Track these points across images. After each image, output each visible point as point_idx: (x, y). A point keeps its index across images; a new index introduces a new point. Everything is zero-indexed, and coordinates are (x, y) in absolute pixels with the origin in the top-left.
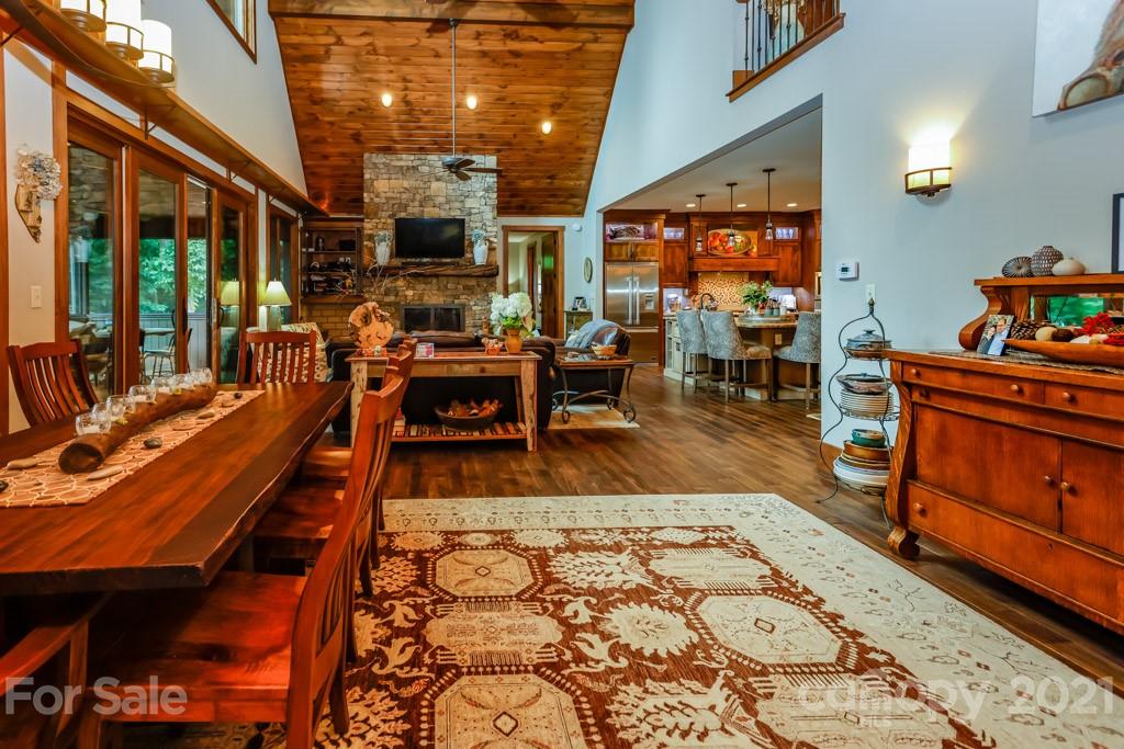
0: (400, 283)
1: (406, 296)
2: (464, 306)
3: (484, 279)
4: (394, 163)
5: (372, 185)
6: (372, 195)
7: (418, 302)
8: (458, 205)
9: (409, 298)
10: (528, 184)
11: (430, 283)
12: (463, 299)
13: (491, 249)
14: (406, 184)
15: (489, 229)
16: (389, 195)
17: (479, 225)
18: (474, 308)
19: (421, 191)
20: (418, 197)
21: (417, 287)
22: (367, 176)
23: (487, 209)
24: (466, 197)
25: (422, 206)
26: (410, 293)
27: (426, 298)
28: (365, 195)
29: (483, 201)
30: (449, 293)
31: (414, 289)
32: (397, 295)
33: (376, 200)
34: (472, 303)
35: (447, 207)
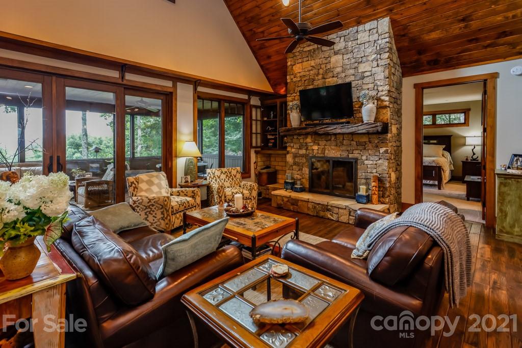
0: (309, 140)
1: (313, 150)
2: (356, 160)
3: (375, 136)
4: (305, 50)
5: (292, 69)
6: (292, 77)
7: (322, 155)
8: (352, 71)
9: (315, 152)
10: (434, 35)
11: (330, 140)
12: (356, 154)
13: (380, 108)
14: (312, 63)
15: (380, 89)
16: (302, 74)
17: (371, 86)
18: (366, 162)
19: (323, 66)
20: (321, 71)
21: (321, 143)
22: (289, 64)
23: (380, 69)
24: (359, 63)
25: (324, 78)
26: (316, 147)
27: (327, 152)
28: (288, 77)
29: (375, 64)
30: (344, 148)
31: (319, 145)
32: (307, 149)
33: (295, 80)
34: (364, 158)
35: (343, 75)
